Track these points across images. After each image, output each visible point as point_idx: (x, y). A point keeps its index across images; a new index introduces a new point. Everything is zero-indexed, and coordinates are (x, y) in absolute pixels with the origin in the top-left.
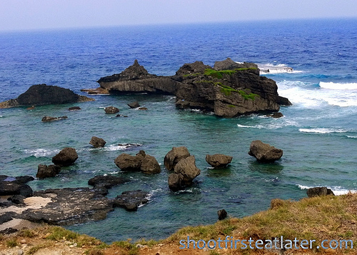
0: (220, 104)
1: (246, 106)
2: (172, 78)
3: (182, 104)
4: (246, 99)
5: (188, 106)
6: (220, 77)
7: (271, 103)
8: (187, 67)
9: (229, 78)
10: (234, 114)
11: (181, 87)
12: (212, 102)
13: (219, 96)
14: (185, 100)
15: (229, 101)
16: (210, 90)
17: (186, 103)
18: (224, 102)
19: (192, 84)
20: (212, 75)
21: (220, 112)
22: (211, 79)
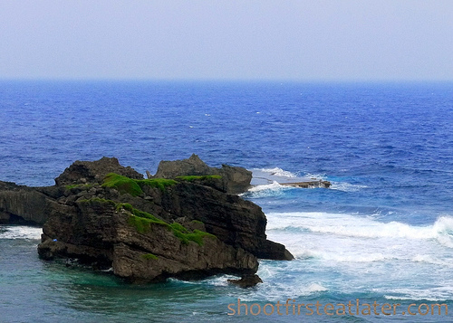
0: (125, 250)
1: (183, 257)
2: (44, 191)
3: (53, 248)
4: (183, 243)
5: (63, 254)
6: (135, 193)
7: (239, 254)
8: (79, 169)
9: (157, 195)
10: (155, 274)
11: (53, 212)
12: (110, 246)
13: (124, 234)
14: (60, 239)
15: (146, 245)
16: (105, 218)
17: (61, 246)
18: (134, 246)
19: (75, 205)
20: (118, 186)
21: (124, 268)
22: (116, 196)
